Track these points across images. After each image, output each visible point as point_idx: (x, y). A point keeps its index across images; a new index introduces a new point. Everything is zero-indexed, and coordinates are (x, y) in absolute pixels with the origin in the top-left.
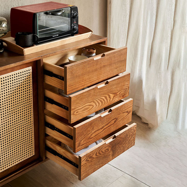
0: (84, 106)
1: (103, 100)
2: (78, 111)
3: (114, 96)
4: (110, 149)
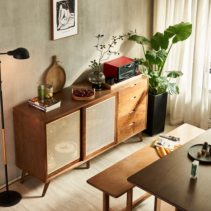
4: (131, 128)
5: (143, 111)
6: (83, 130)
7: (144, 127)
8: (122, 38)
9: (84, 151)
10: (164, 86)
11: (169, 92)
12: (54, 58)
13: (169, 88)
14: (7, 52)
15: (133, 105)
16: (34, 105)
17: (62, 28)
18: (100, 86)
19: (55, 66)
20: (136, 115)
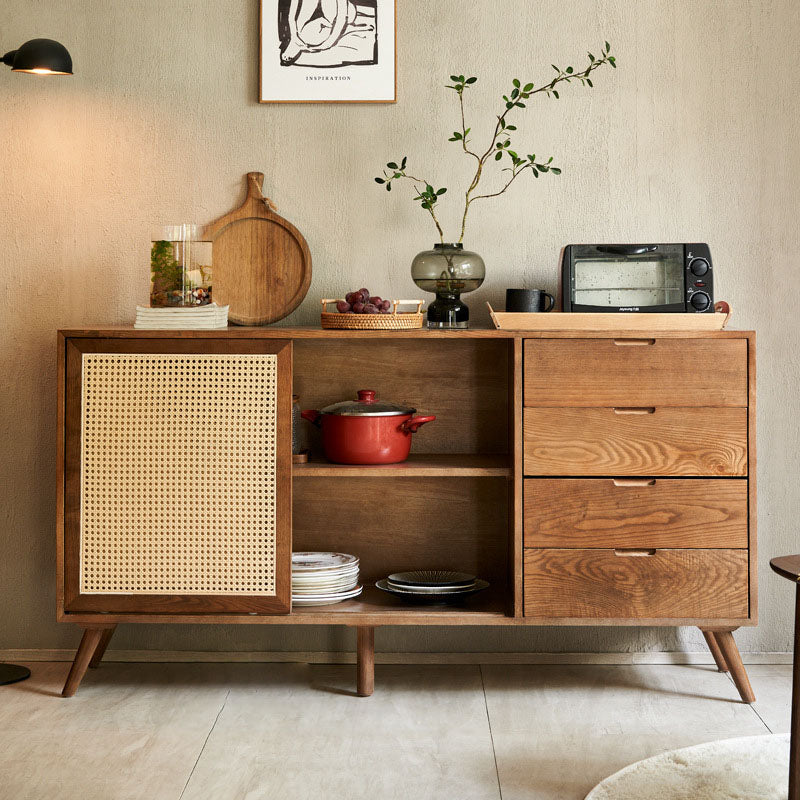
0: (565, 443)
1: (639, 452)
2: (546, 449)
3: (681, 457)
4: (632, 578)
7: (737, 610)
15: (639, 447)
17: (305, 59)
20: (666, 517)
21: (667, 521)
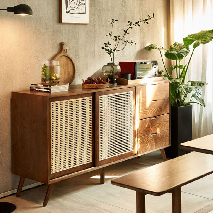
0: (144, 111)
1: (154, 111)
3: (160, 111)
4: (154, 140)
5: (166, 121)
6: (96, 124)
7: (168, 143)
8: (138, 24)
9: (97, 152)
10: (188, 89)
11: (195, 94)
12: (62, 45)
13: (194, 91)
14: (6, 8)
15: (154, 109)
16: (36, 89)
17: (71, 11)
18: (115, 79)
19: (62, 54)
20: (158, 125)
21: (158, 126)
